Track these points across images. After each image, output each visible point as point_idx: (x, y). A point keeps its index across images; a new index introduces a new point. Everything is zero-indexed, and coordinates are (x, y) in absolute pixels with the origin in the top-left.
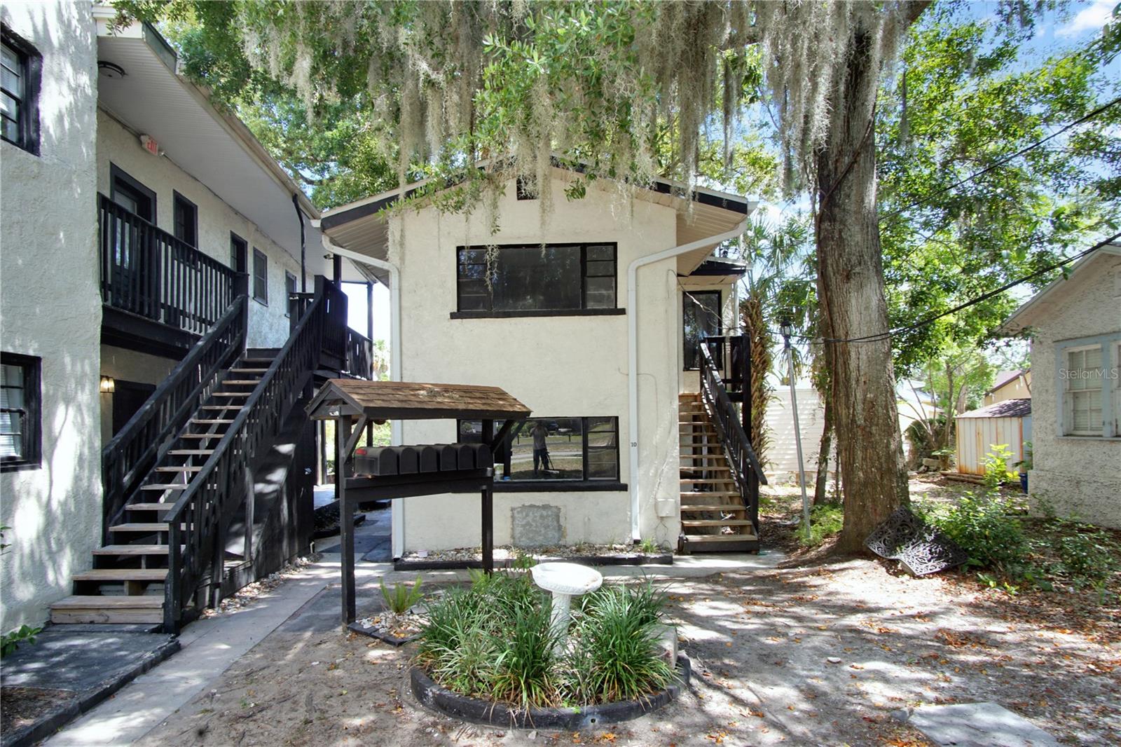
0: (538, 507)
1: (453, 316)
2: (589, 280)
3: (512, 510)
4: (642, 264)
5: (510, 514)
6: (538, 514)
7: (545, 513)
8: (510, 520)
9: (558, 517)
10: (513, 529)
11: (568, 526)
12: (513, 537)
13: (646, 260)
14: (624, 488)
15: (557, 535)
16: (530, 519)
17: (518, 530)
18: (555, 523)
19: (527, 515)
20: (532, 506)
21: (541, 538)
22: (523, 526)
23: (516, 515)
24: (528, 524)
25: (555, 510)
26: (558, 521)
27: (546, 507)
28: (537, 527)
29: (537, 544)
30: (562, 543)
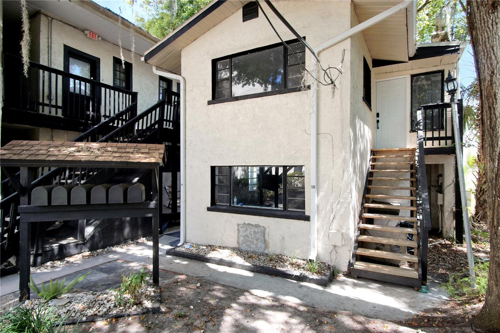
0: (253, 225)
1: (209, 103)
2: (289, 69)
3: (238, 225)
4: (321, 49)
5: (236, 228)
6: (252, 230)
7: (256, 230)
8: (237, 232)
9: (264, 233)
10: (238, 237)
11: (270, 241)
12: (238, 243)
13: (325, 45)
14: (307, 219)
15: (263, 246)
16: (248, 232)
17: (241, 239)
18: (262, 238)
19: (246, 230)
20: (249, 224)
21: (254, 246)
22: (244, 237)
23: (240, 229)
24: (246, 236)
25: (262, 229)
26: (264, 237)
27: (257, 226)
28: (252, 238)
29: (252, 250)
30: (266, 252)
